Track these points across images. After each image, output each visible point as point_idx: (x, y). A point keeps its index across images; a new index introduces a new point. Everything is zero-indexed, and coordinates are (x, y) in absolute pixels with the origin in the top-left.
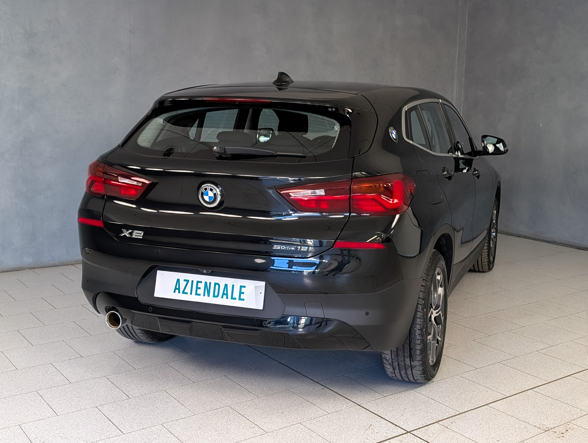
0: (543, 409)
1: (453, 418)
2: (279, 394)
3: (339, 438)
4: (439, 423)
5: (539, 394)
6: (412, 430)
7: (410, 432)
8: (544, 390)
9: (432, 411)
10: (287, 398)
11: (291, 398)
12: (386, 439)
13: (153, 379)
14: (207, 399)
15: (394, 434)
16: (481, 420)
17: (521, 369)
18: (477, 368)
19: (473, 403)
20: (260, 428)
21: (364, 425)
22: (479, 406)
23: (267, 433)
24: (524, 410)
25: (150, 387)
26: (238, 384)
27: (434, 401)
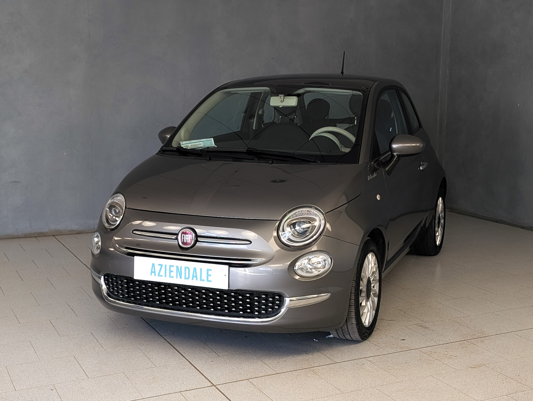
1: (266, 377)
2: (125, 349)
3: (147, 386)
4: (250, 380)
5: (370, 362)
6: (221, 384)
7: (215, 386)
10: (130, 353)
11: (134, 353)
12: (189, 389)
13: (28, 332)
14: (60, 349)
15: (200, 386)
16: (291, 379)
20: (86, 374)
21: (178, 377)
22: (301, 369)
23: (89, 378)
25: (20, 338)
26: (97, 339)
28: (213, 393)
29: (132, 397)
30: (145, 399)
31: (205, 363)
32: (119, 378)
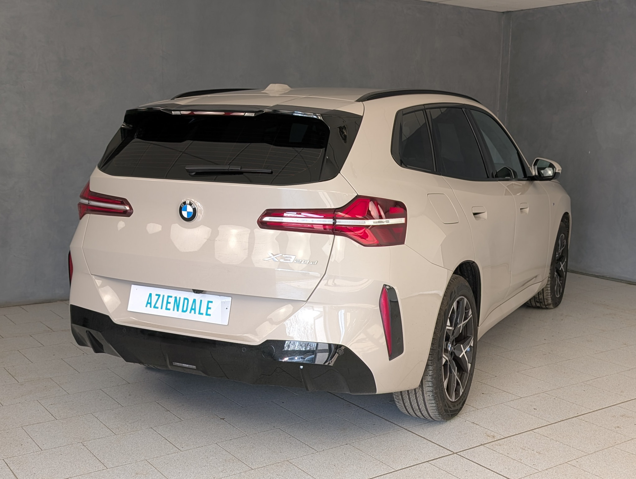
0: (588, 434)
1: (499, 441)
2: (326, 418)
4: (485, 445)
5: (584, 422)
6: (459, 451)
7: (456, 453)
8: (588, 418)
9: (478, 435)
10: (334, 422)
11: (338, 421)
12: (434, 458)
13: (203, 404)
14: (257, 421)
15: (441, 455)
16: (525, 443)
17: (566, 398)
18: (521, 398)
19: (517, 428)
20: (311, 447)
21: (411, 446)
22: (524, 431)
23: (318, 452)
24: (568, 436)
25: (200, 411)
26: (285, 409)
27: (479, 426)
28: (462, 461)
29: (382, 469)
30: (399, 471)
31: (421, 429)
32: (350, 450)
